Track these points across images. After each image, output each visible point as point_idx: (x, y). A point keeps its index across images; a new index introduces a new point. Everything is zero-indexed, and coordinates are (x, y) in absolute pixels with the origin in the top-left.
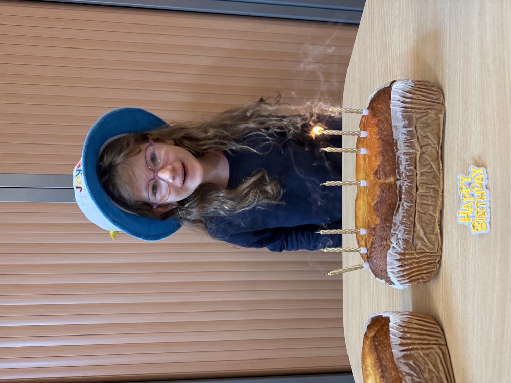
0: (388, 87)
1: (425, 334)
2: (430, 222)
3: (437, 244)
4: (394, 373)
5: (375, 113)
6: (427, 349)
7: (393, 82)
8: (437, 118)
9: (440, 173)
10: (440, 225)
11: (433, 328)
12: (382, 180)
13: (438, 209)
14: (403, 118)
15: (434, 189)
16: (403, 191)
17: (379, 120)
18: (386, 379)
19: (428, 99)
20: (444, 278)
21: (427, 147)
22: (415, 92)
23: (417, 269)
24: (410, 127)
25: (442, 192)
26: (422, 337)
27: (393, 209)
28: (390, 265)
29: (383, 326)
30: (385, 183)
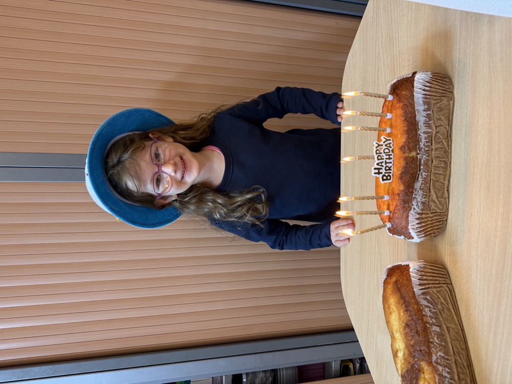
0: (410, 77)
1: (437, 276)
2: (441, 188)
3: (445, 205)
4: (416, 307)
5: (400, 98)
6: (438, 287)
7: (414, 73)
8: (448, 104)
9: (449, 149)
10: (448, 191)
11: (442, 271)
12: (407, 154)
13: (447, 178)
14: (424, 103)
15: (444, 161)
16: (422, 163)
17: (404, 105)
18: (410, 312)
19: (442, 88)
20: (449, 232)
21: (440, 127)
22: (432, 82)
23: (430, 226)
24: (429, 111)
25: (450, 164)
26: (434, 278)
27: (414, 178)
28: (411, 223)
29: (402, 272)
30: (409, 157)
